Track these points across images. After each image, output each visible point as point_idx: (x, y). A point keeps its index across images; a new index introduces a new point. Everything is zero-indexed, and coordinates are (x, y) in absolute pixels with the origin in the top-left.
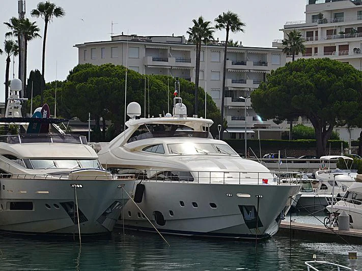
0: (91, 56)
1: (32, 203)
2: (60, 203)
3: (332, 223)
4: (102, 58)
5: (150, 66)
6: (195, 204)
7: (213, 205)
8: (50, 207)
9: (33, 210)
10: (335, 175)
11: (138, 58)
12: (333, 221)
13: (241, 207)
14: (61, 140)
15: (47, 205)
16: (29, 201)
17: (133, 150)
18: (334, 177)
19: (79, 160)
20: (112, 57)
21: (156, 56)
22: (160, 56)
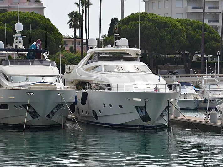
0: (152, 7)
1: (7, 105)
2: (22, 105)
3: (208, 118)
4: (159, 8)
5: (190, 13)
6: (111, 106)
7: (121, 106)
8: (17, 108)
9: (9, 109)
10: (210, 85)
11: (182, 7)
12: (209, 116)
13: (137, 107)
14: (40, 63)
15: (15, 106)
16: (5, 103)
17: (87, 70)
18: (209, 86)
19: (43, 76)
20: (164, 8)
21: (195, 6)
22: (198, 6)
